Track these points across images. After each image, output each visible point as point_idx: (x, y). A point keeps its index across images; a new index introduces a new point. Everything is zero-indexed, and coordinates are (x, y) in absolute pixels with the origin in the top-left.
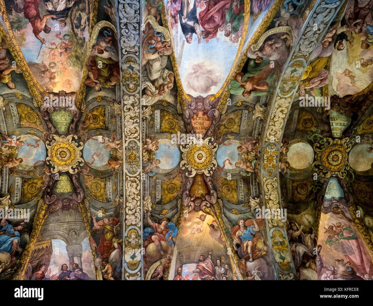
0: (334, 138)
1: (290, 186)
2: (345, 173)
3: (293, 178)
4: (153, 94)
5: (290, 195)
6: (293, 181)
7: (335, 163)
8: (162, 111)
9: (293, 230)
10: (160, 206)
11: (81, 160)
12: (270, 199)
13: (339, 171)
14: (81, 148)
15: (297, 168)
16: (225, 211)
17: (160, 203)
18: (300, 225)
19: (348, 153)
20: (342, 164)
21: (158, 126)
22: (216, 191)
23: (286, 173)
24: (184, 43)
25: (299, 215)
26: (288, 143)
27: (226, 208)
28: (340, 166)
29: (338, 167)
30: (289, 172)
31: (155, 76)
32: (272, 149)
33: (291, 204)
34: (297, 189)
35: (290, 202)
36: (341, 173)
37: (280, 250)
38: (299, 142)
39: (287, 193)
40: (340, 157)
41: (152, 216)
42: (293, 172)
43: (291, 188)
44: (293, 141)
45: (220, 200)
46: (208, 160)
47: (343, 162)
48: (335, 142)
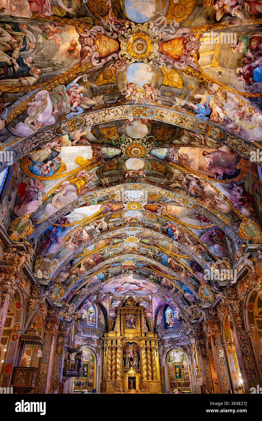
0: (122, 153)
1: (155, 172)
2: (148, 144)
3: (150, 169)
4: (102, 224)
5: (161, 174)
6: (152, 169)
7: (140, 152)
8: (110, 219)
9: (182, 181)
10: (159, 221)
11: (135, 236)
12: (160, 192)
13: (146, 150)
14: (129, 236)
15: (144, 165)
16: (166, 201)
17: (158, 221)
18: (180, 176)
19: (133, 139)
20: (141, 147)
21: (118, 218)
22: (154, 202)
23: (146, 172)
24: (75, 213)
25: (174, 173)
26: (126, 171)
27: (165, 200)
28: (142, 149)
29: (143, 150)
30: (146, 170)
31: (93, 227)
32: (128, 187)
33: (167, 176)
34: (157, 168)
35: (165, 175)
36: (147, 149)
37: (186, 203)
38: (125, 166)
39: (159, 175)
40: (135, 149)
41: (163, 226)
42: (146, 168)
43: (156, 172)
44: (124, 169)
45: (160, 202)
46: (136, 204)
47: (139, 147)
48: (124, 152)
